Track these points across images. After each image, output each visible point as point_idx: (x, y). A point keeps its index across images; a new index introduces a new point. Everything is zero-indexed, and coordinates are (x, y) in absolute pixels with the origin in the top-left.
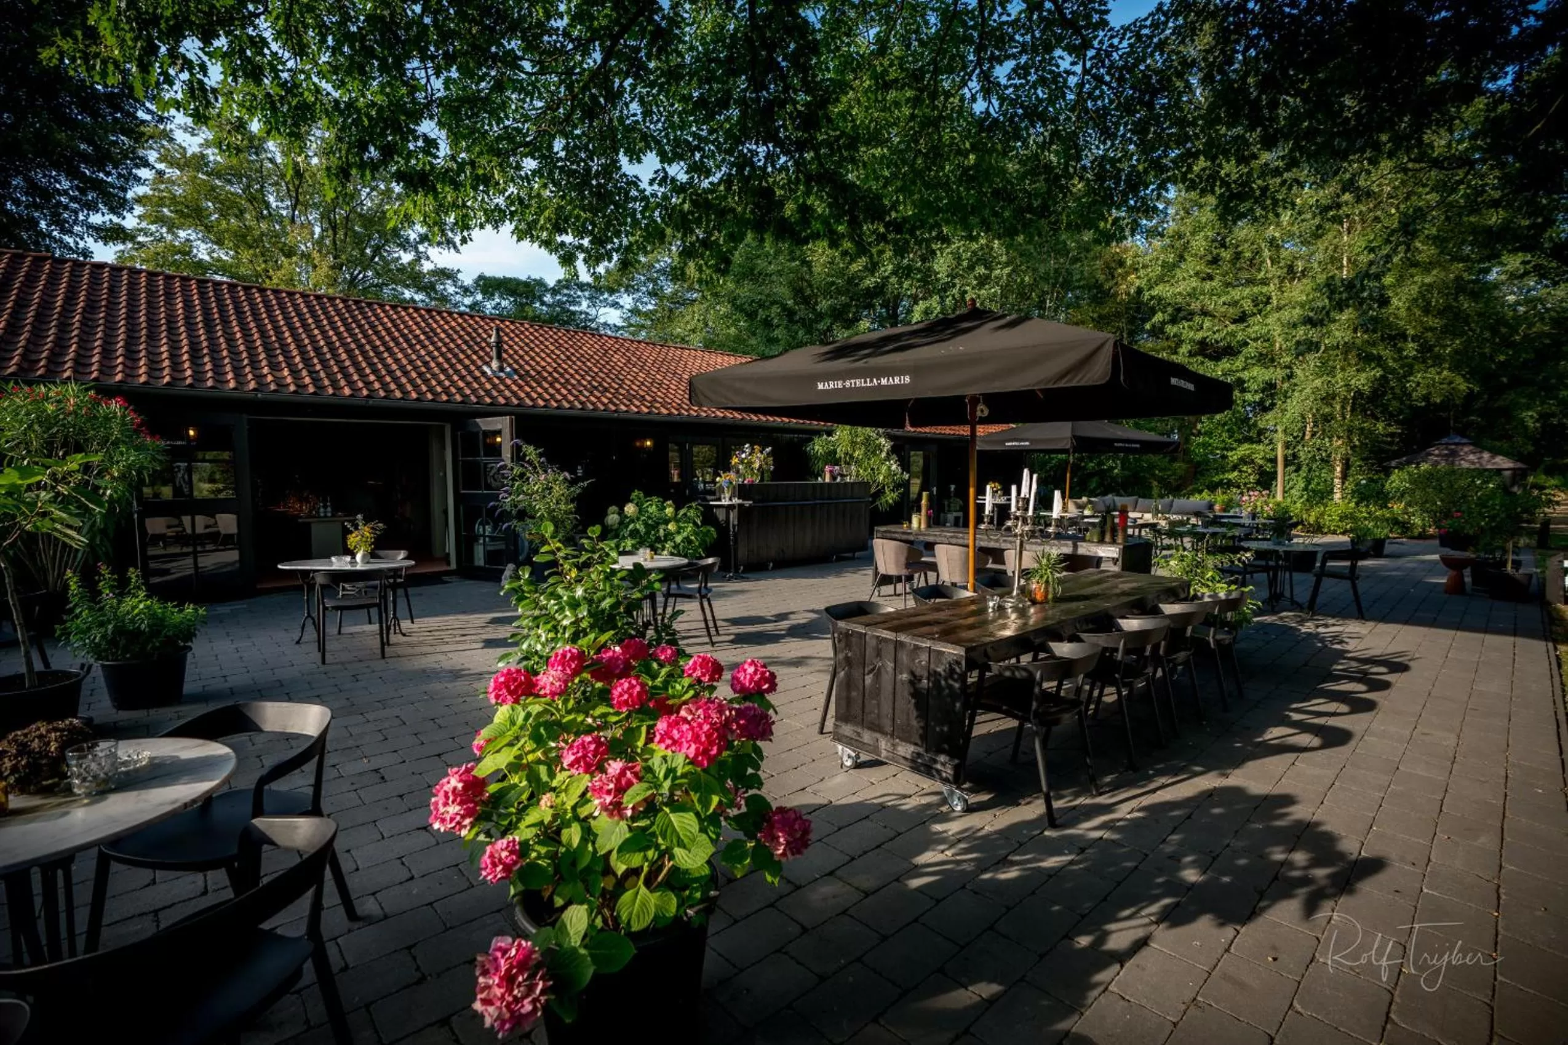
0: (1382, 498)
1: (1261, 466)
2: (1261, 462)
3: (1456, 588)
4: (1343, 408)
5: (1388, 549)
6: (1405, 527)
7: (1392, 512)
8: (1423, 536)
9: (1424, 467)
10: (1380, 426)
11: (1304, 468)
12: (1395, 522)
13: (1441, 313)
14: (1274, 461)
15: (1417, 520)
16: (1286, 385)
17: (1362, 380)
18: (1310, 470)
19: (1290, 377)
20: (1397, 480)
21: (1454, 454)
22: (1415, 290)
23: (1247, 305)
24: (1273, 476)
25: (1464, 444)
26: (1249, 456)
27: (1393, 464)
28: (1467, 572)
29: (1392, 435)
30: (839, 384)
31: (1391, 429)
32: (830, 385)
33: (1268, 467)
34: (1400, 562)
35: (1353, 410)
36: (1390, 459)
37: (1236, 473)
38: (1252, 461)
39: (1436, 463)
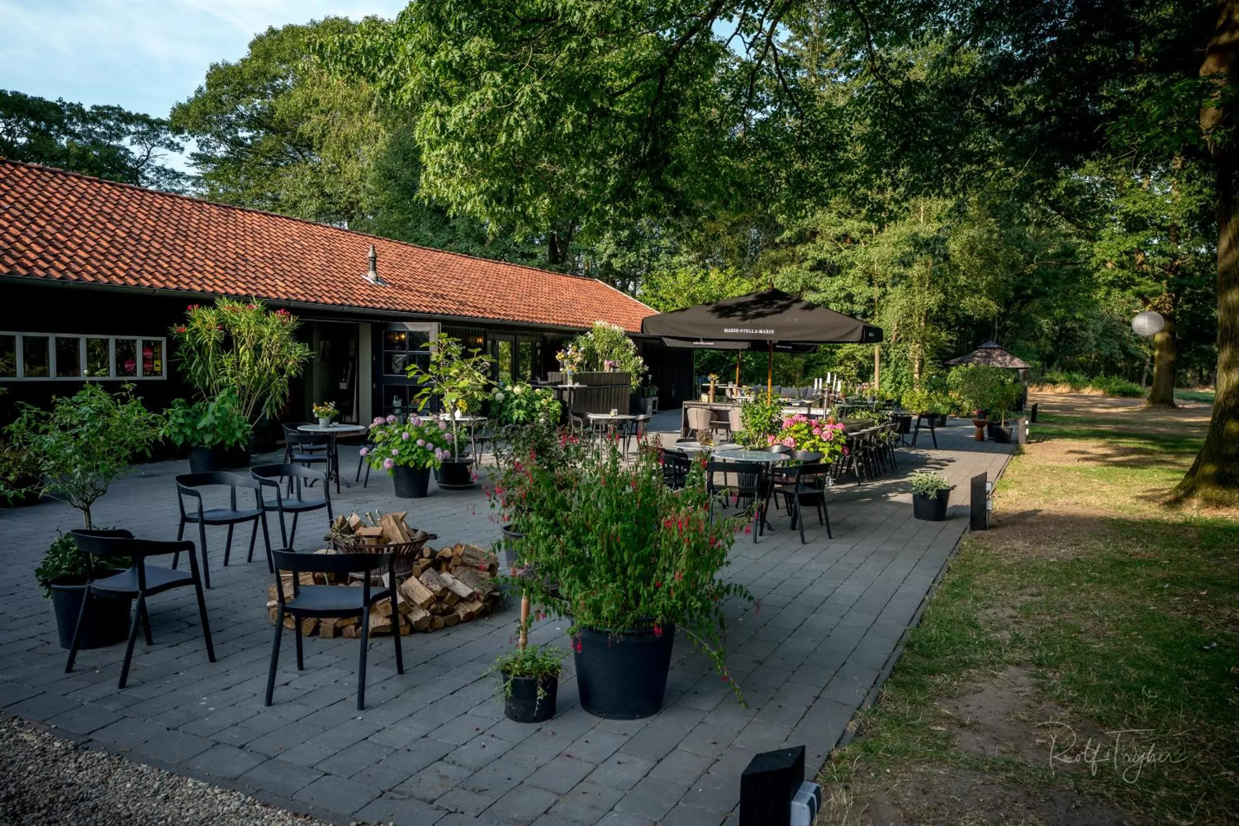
0: (945, 389)
1: (860, 363)
2: (861, 359)
3: (981, 438)
4: (920, 319)
5: (948, 422)
6: (957, 408)
7: (951, 398)
8: (969, 416)
9: (971, 365)
10: (943, 334)
11: (892, 364)
12: (953, 405)
13: (980, 255)
14: (872, 358)
15: (966, 404)
16: (882, 301)
17: (932, 300)
18: (897, 366)
19: (884, 294)
20: (954, 375)
21: (989, 356)
22: (964, 238)
23: (856, 235)
24: (871, 370)
25: (995, 349)
26: (852, 353)
27: (952, 362)
28: (985, 428)
29: (951, 341)
30: (737, 331)
31: (951, 337)
32: (732, 331)
33: (866, 363)
34: (955, 429)
35: (926, 322)
36: (949, 359)
37: (842, 368)
38: (854, 358)
39: (978, 363)
